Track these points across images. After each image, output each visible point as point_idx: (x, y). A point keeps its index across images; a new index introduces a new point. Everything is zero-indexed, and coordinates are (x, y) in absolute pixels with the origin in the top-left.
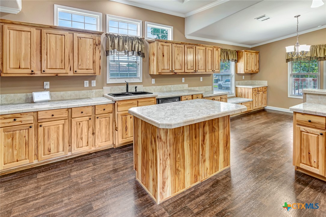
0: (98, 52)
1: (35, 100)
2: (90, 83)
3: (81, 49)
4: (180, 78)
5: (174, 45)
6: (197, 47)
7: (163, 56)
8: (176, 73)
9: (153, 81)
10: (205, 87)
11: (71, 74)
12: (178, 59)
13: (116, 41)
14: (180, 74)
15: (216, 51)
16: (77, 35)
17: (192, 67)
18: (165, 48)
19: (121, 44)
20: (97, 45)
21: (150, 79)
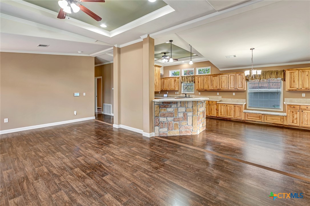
0: (175, 83)
1: (164, 96)
2: (177, 93)
3: (171, 82)
4: (215, 93)
5: (204, 77)
6: (220, 76)
7: (198, 82)
8: (206, 90)
9: (200, 93)
10: (237, 99)
11: (169, 90)
12: (207, 83)
13: (184, 78)
14: (209, 90)
15: (239, 76)
16: (170, 79)
17: (216, 86)
18: (199, 78)
19: (185, 79)
20: (175, 81)
21: (198, 92)
